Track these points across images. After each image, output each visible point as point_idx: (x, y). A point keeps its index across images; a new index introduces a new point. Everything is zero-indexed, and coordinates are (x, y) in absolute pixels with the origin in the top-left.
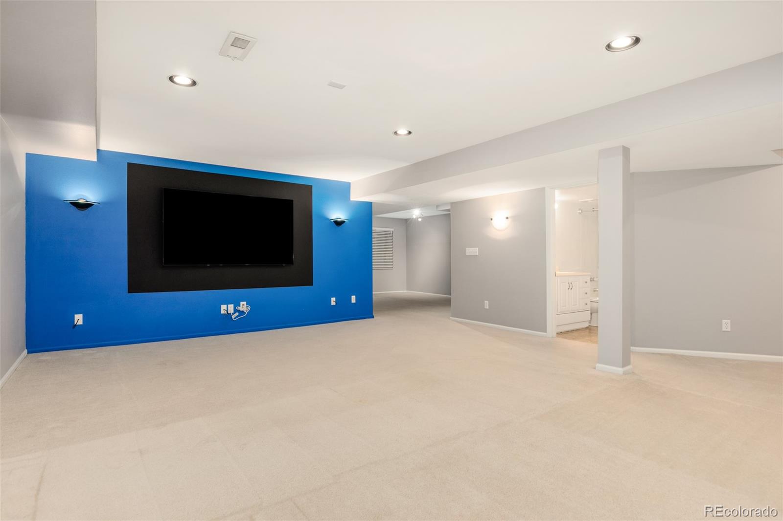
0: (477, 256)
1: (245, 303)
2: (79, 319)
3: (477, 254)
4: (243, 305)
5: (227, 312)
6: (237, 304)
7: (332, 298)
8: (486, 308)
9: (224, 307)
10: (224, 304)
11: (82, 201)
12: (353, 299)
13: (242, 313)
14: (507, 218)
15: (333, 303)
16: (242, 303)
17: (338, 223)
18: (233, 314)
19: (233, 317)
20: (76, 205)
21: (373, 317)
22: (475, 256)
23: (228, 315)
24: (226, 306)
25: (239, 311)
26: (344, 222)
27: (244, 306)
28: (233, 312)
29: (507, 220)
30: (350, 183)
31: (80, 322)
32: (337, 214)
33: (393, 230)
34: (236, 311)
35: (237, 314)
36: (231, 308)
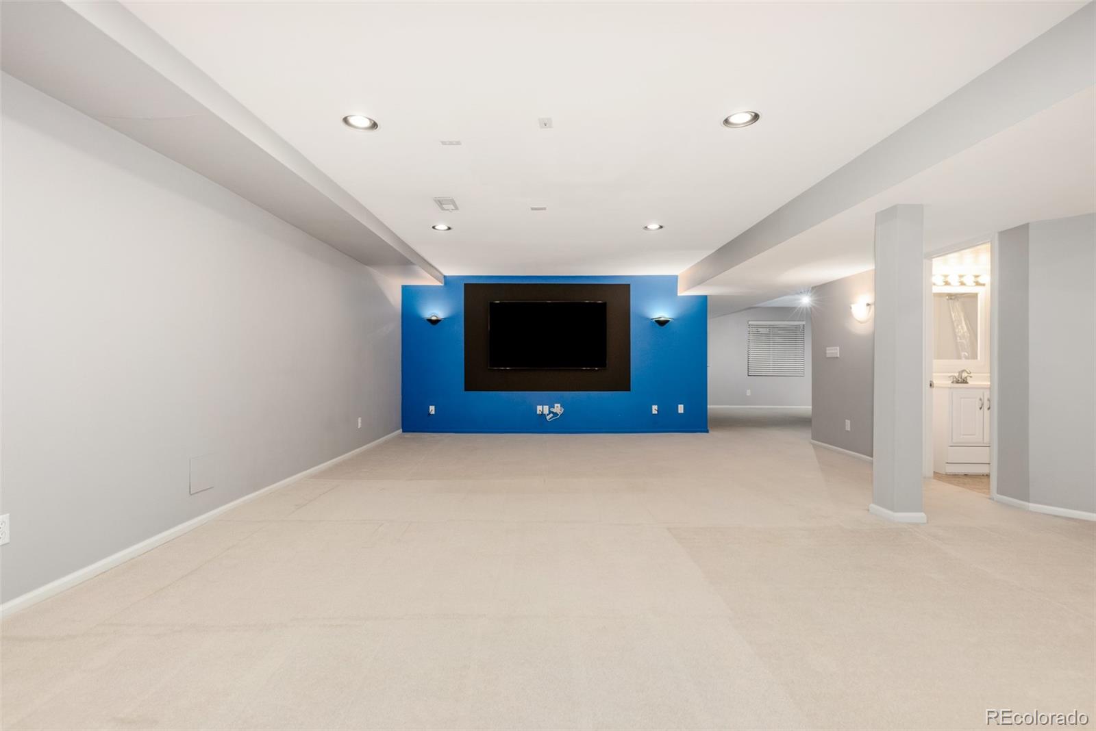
0: (837, 358)
1: (559, 405)
2: (432, 409)
3: (838, 356)
4: (557, 407)
5: (542, 412)
6: (552, 406)
7: (653, 406)
8: (847, 429)
9: (539, 408)
10: (540, 405)
11: (434, 318)
12: (681, 409)
13: (555, 414)
14: (868, 305)
15: (655, 412)
16: (556, 405)
17: (662, 323)
18: (548, 415)
19: (548, 418)
20: (430, 321)
21: (707, 432)
22: (834, 358)
23: (543, 415)
24: (541, 407)
25: (553, 412)
26: (668, 321)
27: (558, 409)
28: (548, 413)
29: (868, 307)
30: (677, 276)
31: (433, 412)
32: (662, 312)
33: (804, 323)
34: (550, 412)
35: (551, 415)
36: (546, 410)
